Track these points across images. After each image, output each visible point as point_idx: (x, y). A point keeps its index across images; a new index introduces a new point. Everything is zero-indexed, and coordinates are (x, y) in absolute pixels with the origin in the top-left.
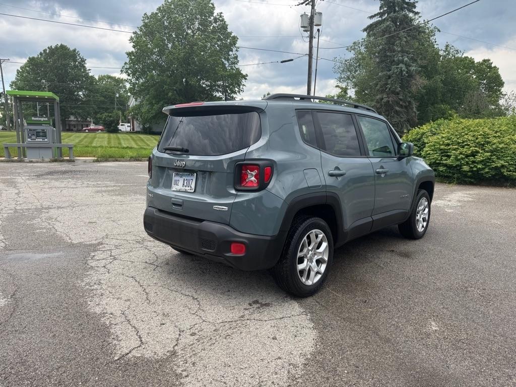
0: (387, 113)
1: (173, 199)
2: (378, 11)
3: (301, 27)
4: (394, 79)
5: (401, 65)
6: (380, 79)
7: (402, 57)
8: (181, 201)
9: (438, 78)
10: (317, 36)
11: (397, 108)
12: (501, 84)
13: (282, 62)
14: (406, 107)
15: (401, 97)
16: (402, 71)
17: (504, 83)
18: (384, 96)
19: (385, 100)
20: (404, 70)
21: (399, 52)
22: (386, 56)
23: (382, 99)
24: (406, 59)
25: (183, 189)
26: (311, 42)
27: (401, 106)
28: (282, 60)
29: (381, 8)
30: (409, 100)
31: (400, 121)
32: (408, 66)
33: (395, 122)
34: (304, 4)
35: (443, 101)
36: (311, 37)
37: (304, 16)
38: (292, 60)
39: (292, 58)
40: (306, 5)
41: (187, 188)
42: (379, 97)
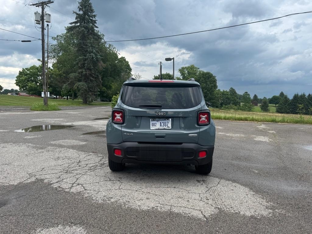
0: (85, 80)
1: (155, 134)
2: (74, 20)
3: (35, 20)
4: (88, 62)
5: (92, 54)
6: (80, 60)
7: (92, 49)
8: (165, 134)
9: (108, 63)
10: (47, 29)
11: (91, 78)
12: (130, 70)
13: (22, 41)
14: (96, 78)
15: (93, 72)
16: (93, 58)
17: (132, 69)
18: (84, 71)
19: (84, 73)
20: (94, 57)
21: (90, 46)
22: (82, 47)
23: (82, 72)
24: (94, 51)
25: (161, 128)
26: (43, 31)
27: (93, 77)
28: (22, 40)
29: (76, 18)
30: (97, 74)
31: (93, 85)
32: (96, 55)
33: (91, 86)
34: (35, 6)
35: (110, 76)
36: (43, 28)
37: (37, 14)
38: (30, 41)
39: (30, 40)
40: (36, 6)
41: (164, 127)
42: (80, 71)
